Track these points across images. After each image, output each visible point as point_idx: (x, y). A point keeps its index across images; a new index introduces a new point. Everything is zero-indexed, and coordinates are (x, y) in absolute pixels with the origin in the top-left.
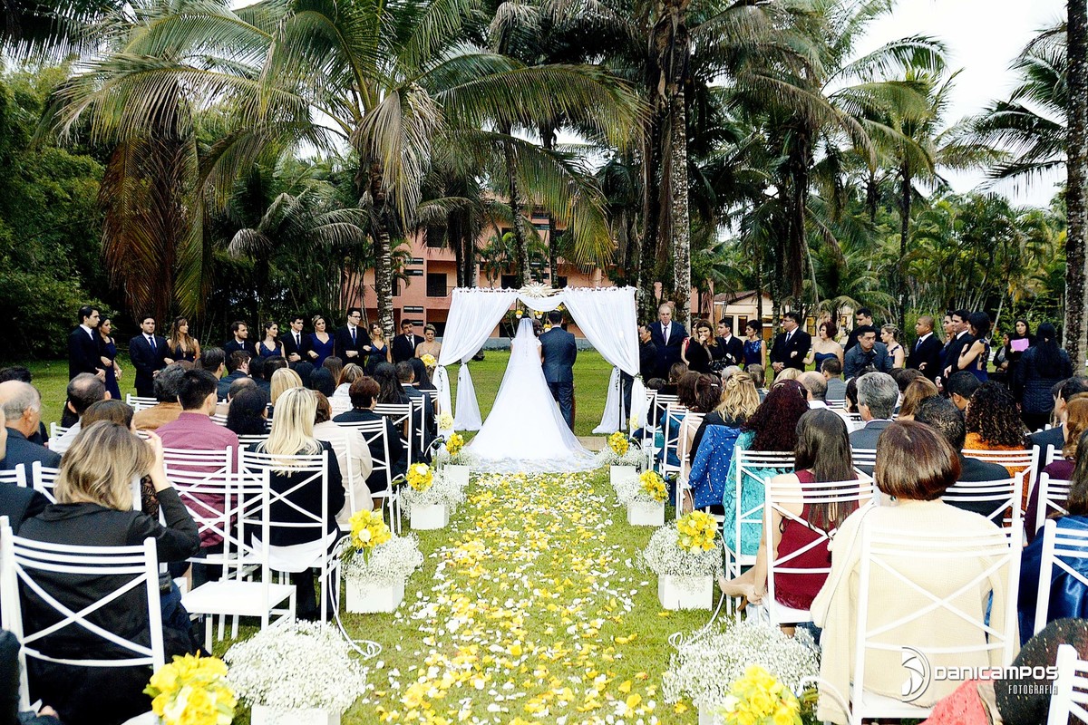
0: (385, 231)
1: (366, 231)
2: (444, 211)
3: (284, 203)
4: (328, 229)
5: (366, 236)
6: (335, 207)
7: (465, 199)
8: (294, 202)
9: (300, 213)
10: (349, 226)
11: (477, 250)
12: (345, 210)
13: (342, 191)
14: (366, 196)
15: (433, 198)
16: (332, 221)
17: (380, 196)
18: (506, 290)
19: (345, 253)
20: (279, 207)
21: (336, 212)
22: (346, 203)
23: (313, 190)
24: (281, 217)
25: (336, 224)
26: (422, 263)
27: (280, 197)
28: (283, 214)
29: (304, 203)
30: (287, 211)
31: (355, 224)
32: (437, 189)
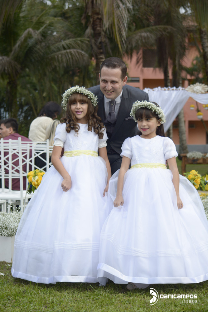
0: (101, 53)
1: (91, 56)
2: (152, 38)
3: (29, 36)
4: (62, 54)
5: (91, 59)
6: (67, 37)
7: (169, 27)
8: (36, 35)
9: (41, 42)
10: (78, 52)
11: (182, 68)
12: (74, 39)
13: (72, 25)
14: (89, 31)
15: (144, 27)
16: (65, 49)
17: (98, 30)
18: (178, 89)
19: (74, 74)
20: (25, 40)
21: (67, 42)
22: (75, 34)
23: (50, 25)
24: (26, 47)
25: (68, 51)
26: (138, 81)
27: (26, 32)
28: (28, 44)
29: (44, 35)
30: (31, 42)
31: (82, 50)
32: (148, 20)
